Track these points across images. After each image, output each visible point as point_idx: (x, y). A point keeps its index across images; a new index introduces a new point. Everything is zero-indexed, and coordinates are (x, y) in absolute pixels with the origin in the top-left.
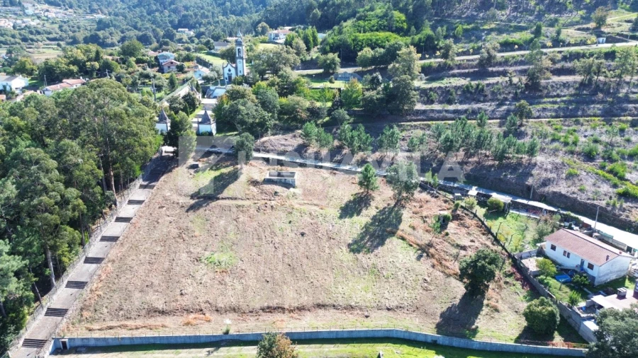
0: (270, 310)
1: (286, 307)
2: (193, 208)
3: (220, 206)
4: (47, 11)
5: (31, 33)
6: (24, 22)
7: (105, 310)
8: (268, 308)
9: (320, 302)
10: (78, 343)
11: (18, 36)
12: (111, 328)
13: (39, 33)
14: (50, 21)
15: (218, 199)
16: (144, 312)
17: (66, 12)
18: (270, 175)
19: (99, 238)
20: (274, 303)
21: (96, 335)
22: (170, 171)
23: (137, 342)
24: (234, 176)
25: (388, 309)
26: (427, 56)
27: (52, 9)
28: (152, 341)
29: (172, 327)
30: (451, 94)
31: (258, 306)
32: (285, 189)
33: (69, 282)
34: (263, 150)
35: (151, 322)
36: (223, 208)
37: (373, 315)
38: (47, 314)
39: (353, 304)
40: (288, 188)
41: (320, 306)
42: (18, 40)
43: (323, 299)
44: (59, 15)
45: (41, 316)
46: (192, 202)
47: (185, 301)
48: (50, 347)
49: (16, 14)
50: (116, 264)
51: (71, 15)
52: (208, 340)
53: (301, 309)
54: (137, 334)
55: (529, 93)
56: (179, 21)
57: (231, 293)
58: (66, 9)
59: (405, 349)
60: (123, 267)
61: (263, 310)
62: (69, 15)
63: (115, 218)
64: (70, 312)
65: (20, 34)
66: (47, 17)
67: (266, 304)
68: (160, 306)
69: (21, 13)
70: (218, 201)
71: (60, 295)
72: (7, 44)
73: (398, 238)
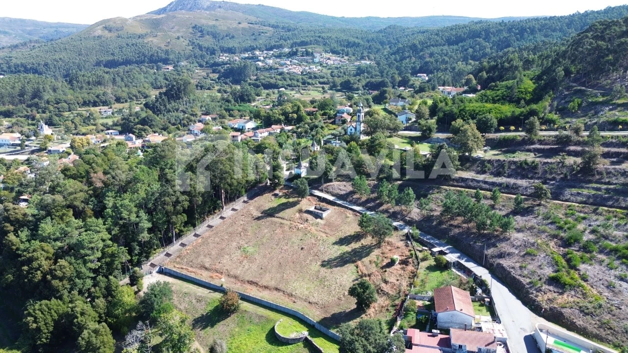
0: (251, 283)
1: (260, 284)
2: (258, 218)
3: (272, 221)
4: (329, 59)
5: (310, 78)
6: (310, 69)
7: (186, 260)
8: (251, 281)
9: (278, 287)
10: (168, 271)
11: (301, 80)
12: (182, 268)
13: (315, 77)
14: (328, 67)
15: (274, 217)
16: (199, 266)
17: (342, 59)
18: (315, 208)
19: (206, 225)
20: (255, 280)
21: (174, 269)
22: (262, 195)
23: (187, 278)
24: (294, 204)
25: (309, 303)
26: (520, 129)
27: (334, 57)
28: (193, 280)
29: (204, 276)
30: (504, 168)
31: (247, 279)
32: (314, 218)
33: (182, 243)
34: (325, 191)
35: (199, 271)
36: (272, 223)
37: (299, 302)
38: (165, 255)
39: (294, 293)
40: (316, 218)
41: (277, 289)
42: (299, 84)
43: (281, 286)
44: (336, 63)
45: (162, 255)
46: (260, 215)
47: (218, 266)
48: (157, 269)
49: (307, 62)
50: (203, 240)
51: (345, 62)
52: (214, 287)
53: (266, 287)
54: (189, 274)
55: (582, 176)
56: (420, 67)
57: (240, 269)
58: (343, 57)
59: (297, 323)
60: (205, 242)
61: (248, 282)
62: (343, 62)
63: (220, 216)
64: (172, 256)
65: (302, 79)
66: (327, 64)
67: (251, 279)
68: (207, 265)
69: (311, 61)
70: (273, 218)
71: (174, 248)
72: (292, 86)
73: (355, 266)
